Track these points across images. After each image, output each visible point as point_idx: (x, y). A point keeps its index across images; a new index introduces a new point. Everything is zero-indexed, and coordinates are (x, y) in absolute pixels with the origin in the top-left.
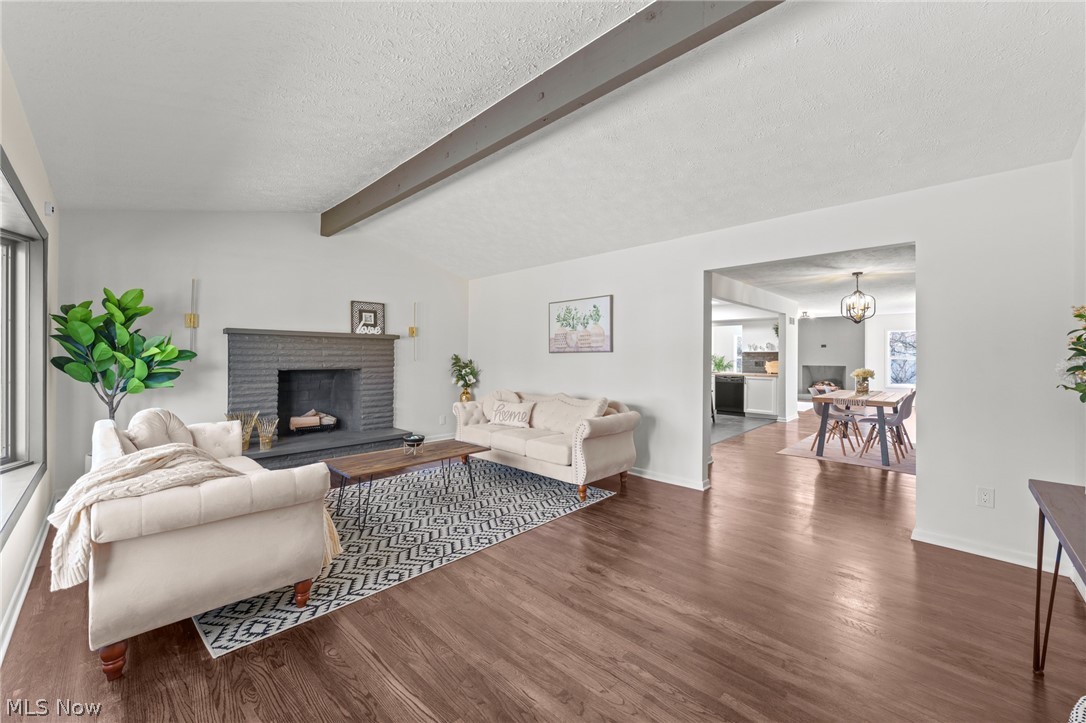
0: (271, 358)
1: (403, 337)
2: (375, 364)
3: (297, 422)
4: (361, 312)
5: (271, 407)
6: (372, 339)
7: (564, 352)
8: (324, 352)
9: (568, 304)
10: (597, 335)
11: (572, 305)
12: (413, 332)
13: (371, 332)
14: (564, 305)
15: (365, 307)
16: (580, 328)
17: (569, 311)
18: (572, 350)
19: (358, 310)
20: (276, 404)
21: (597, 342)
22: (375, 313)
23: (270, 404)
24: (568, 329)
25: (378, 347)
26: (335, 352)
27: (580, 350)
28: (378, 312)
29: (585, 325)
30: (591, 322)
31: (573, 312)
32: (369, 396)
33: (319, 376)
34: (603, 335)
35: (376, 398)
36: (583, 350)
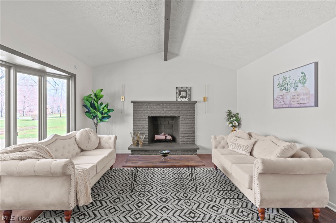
0: (145, 112)
1: (200, 102)
2: (185, 114)
3: (157, 137)
4: (180, 91)
5: (146, 131)
6: (185, 103)
7: (282, 108)
8: (165, 109)
9: (284, 74)
10: (304, 94)
11: (287, 75)
12: (205, 99)
13: (184, 100)
14: (282, 76)
15: (182, 89)
16: (292, 90)
17: (285, 79)
18: (287, 106)
19: (179, 90)
20: (147, 129)
21: (304, 99)
22: (186, 92)
23: (145, 129)
24: (285, 91)
25: (187, 107)
26: (168, 109)
27: (292, 106)
28: (187, 91)
29: (295, 88)
30: (300, 85)
31: (288, 80)
32: (184, 128)
33: (168, 119)
34: (308, 94)
35: (186, 130)
36: (294, 106)
